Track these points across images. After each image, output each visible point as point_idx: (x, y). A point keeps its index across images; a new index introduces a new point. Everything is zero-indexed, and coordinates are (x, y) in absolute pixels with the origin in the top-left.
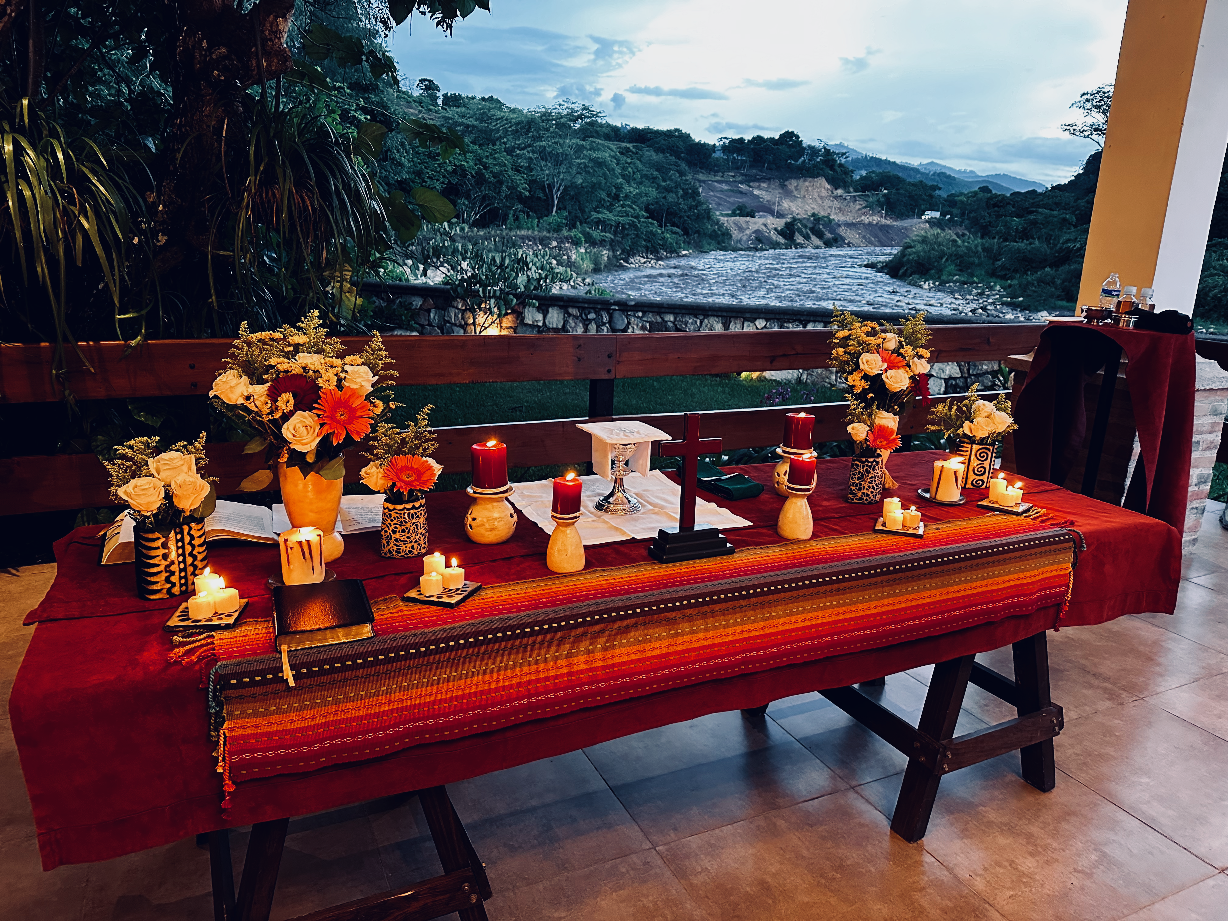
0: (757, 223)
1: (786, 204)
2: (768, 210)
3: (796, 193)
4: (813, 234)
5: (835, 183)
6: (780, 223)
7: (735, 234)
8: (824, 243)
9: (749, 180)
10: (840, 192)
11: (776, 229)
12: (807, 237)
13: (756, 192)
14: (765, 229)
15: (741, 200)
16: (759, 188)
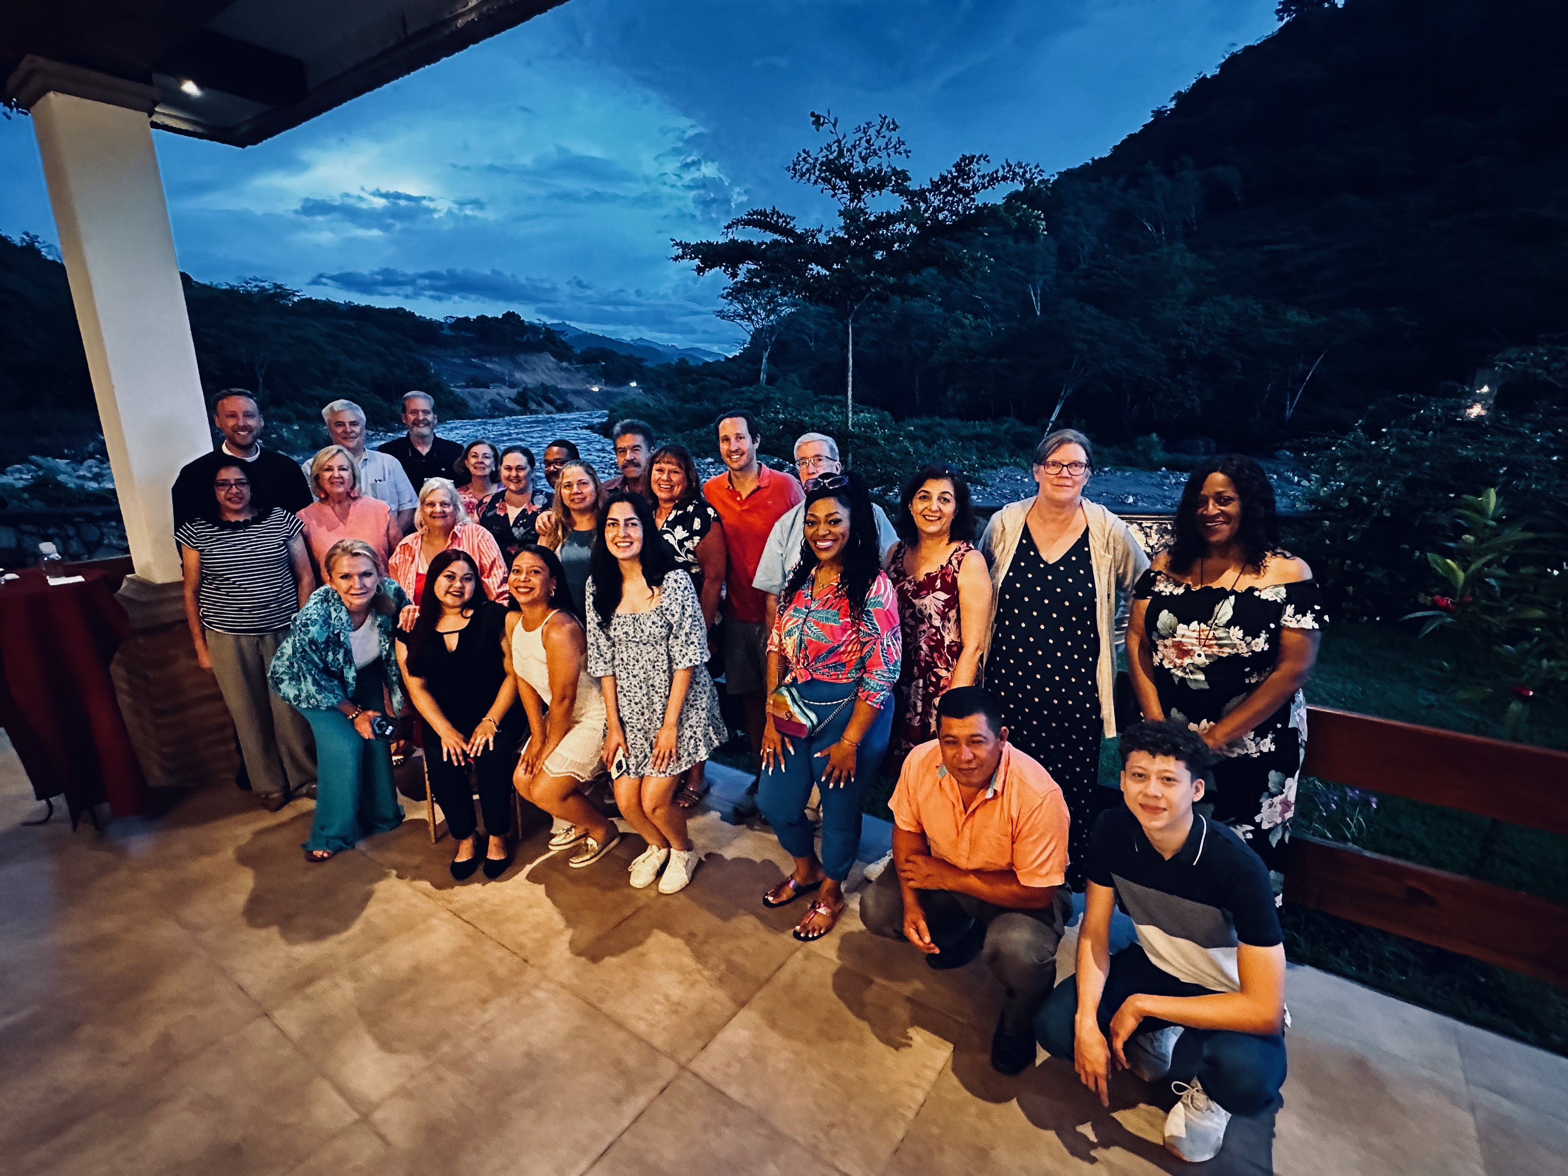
0: (491, 393)
1: (518, 375)
2: (500, 380)
3: (526, 366)
4: (545, 401)
5: (560, 357)
6: (513, 392)
7: (472, 403)
8: (556, 409)
9: (480, 355)
10: (565, 364)
11: (510, 398)
12: (539, 404)
13: (488, 365)
14: (498, 397)
15: (472, 372)
16: (491, 362)
